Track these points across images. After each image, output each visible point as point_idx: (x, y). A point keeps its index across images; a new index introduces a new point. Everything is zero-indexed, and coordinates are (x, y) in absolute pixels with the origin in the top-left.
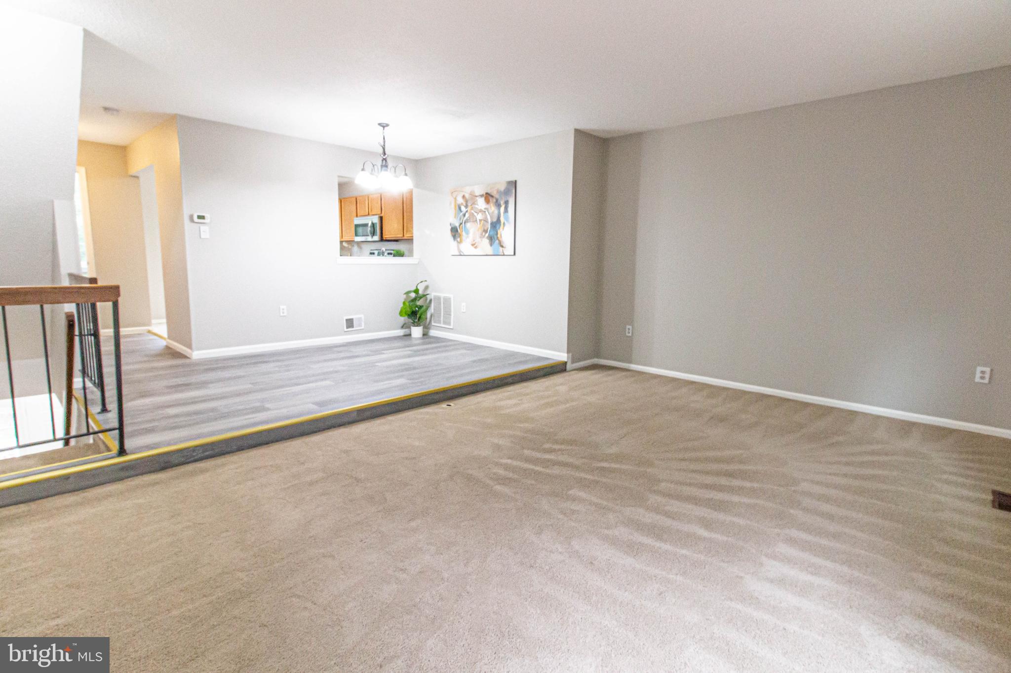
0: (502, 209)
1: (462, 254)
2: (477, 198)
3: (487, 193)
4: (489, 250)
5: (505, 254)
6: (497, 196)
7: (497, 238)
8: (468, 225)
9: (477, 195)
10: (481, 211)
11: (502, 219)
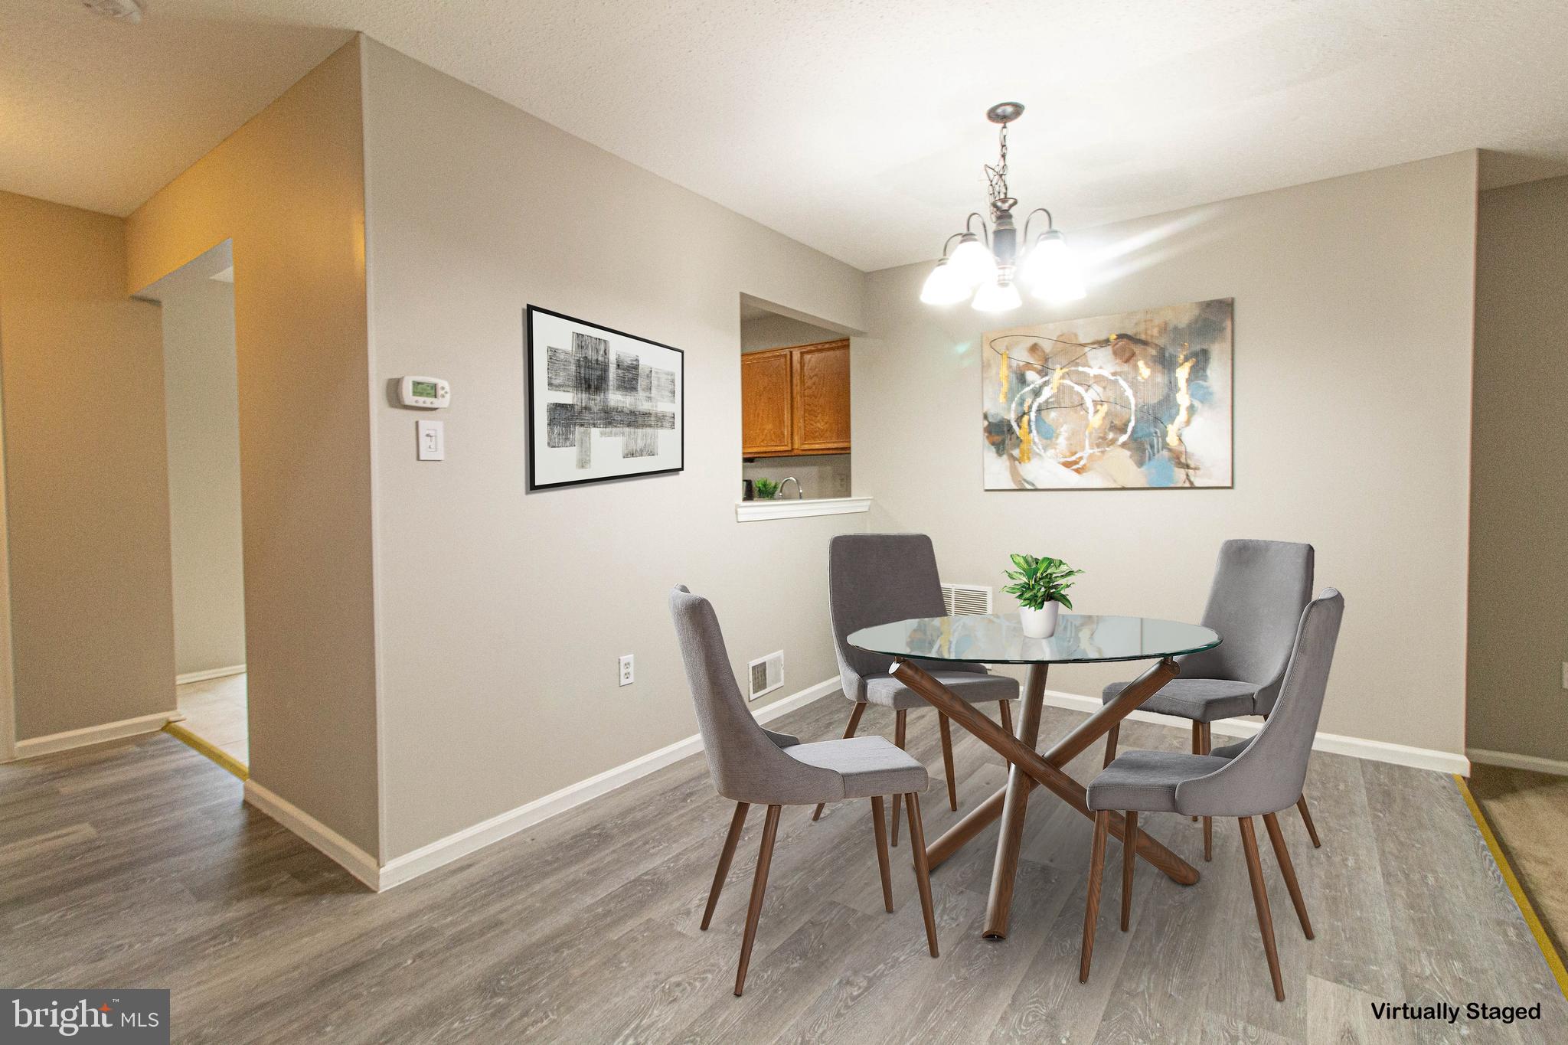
0: (1182, 373)
1: (1028, 487)
2: (1087, 349)
3: (1120, 337)
4: (1134, 475)
5: (1197, 484)
6: (1161, 342)
7: (1165, 446)
8: (1052, 415)
9: (1082, 340)
10: (1099, 379)
11: (1183, 398)
